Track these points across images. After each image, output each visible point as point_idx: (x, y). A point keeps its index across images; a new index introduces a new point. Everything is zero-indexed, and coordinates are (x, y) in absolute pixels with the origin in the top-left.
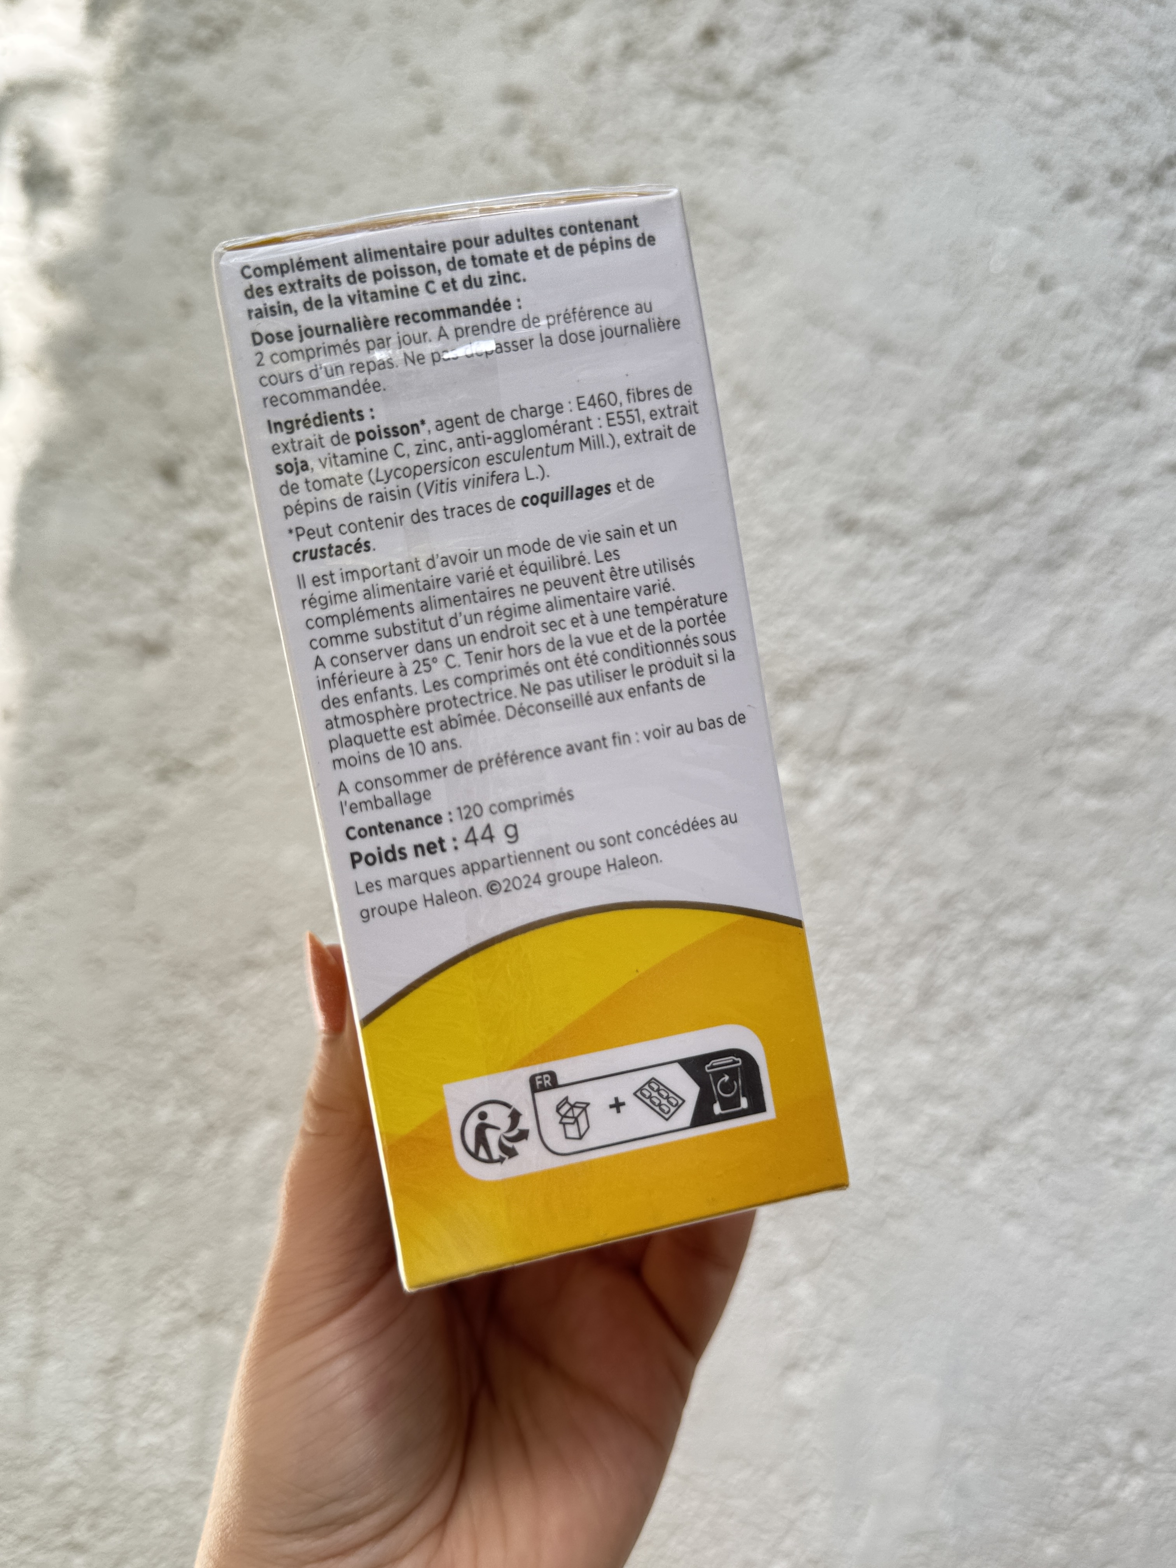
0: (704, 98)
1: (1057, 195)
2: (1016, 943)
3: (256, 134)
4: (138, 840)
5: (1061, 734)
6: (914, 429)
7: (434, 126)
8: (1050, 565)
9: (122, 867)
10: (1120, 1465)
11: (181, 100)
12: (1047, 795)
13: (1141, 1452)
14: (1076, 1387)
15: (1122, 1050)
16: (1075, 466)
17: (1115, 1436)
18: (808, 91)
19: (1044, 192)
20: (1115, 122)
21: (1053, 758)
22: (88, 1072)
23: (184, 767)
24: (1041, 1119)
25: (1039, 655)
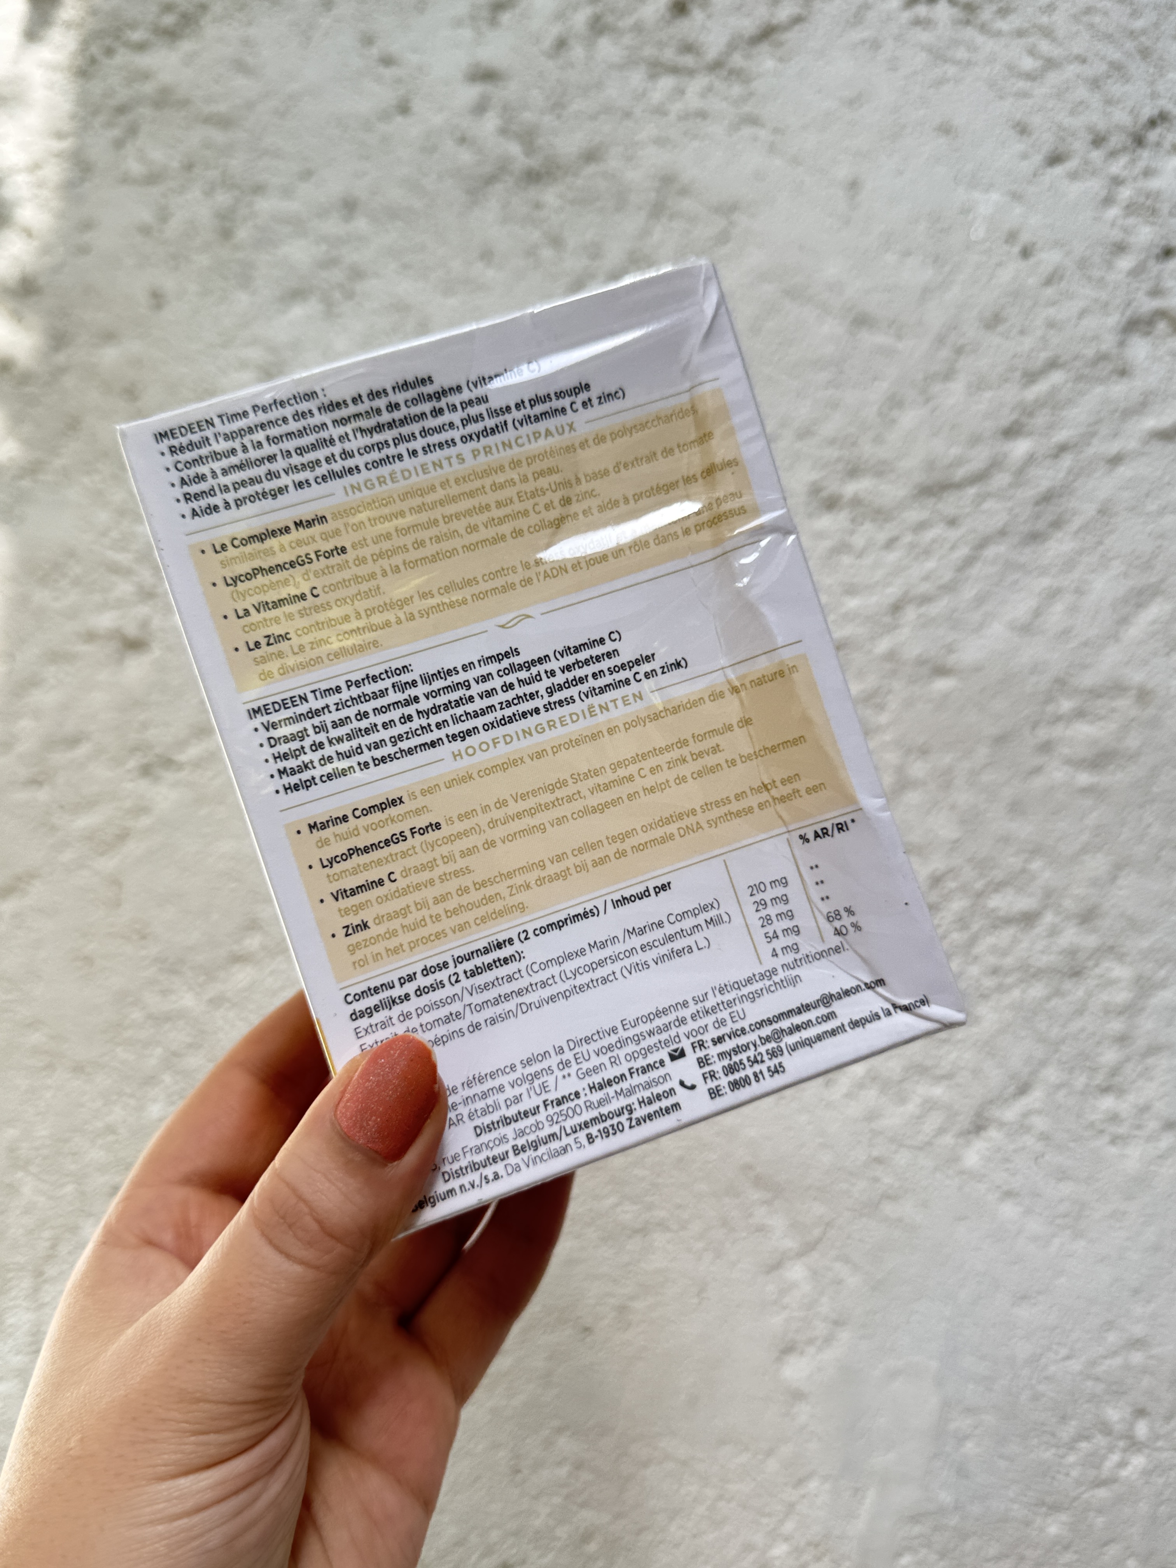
0: (675, 70)
1: (1037, 159)
2: (1008, 921)
3: (224, 122)
4: (123, 836)
5: (1050, 708)
6: (895, 402)
7: (404, 108)
8: (1035, 537)
9: (108, 864)
10: (1121, 1444)
11: (148, 88)
12: (1037, 770)
13: (1142, 1429)
14: (1075, 1366)
15: (1116, 1026)
16: (1061, 436)
17: (1114, 1414)
18: (781, 60)
19: (1024, 156)
20: (1095, 84)
21: (1043, 733)
22: (78, 1069)
23: (168, 763)
24: (1035, 1098)
25: (1026, 629)
